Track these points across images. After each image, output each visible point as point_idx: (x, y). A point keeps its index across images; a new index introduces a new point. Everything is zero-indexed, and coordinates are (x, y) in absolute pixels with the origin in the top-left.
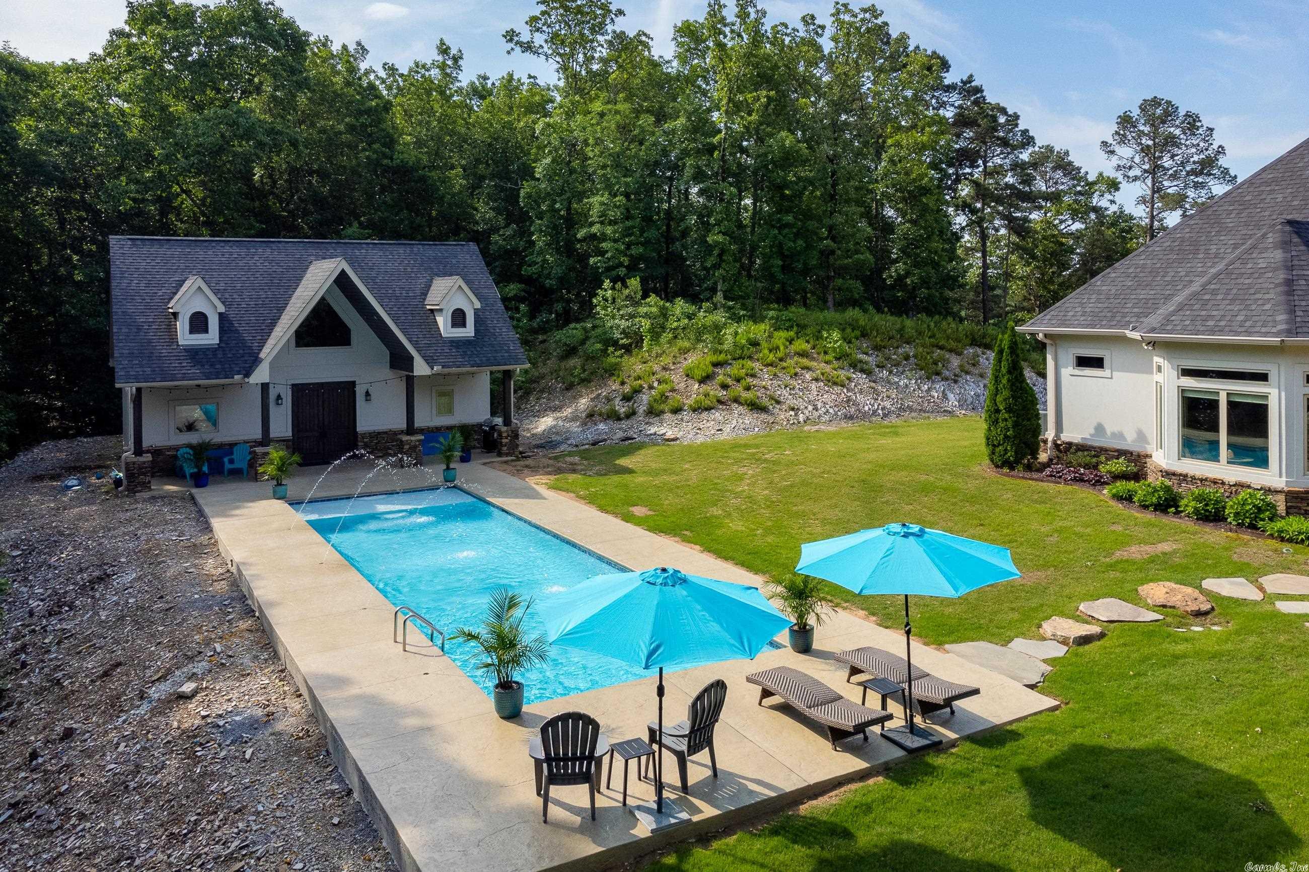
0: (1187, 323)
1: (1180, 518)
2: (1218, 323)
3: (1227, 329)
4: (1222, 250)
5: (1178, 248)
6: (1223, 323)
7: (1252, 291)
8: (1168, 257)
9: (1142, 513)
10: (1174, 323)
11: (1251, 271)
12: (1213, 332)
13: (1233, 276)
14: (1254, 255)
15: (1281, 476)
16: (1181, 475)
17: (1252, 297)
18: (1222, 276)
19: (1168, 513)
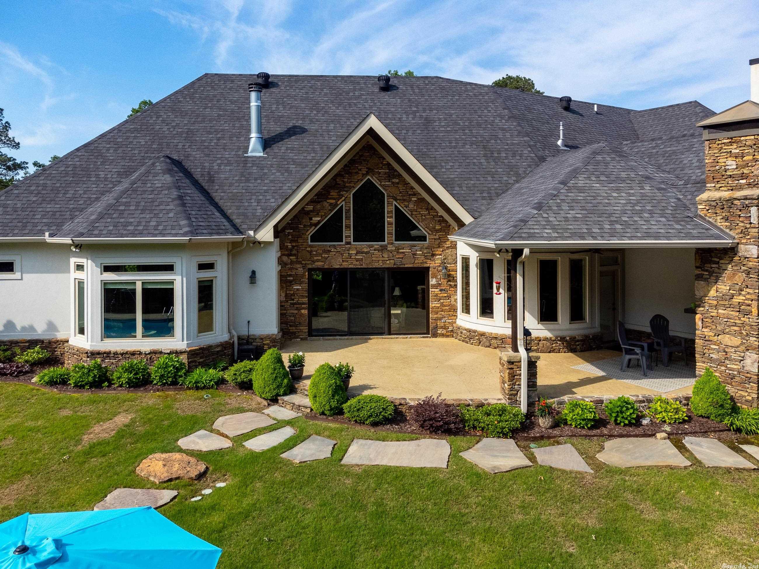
0: (111, 228)
1: (114, 389)
2: (136, 228)
3: (145, 232)
4: (109, 176)
5: (72, 172)
6: (141, 228)
7: (156, 203)
8: (65, 179)
9: (79, 392)
10: (99, 228)
11: (151, 189)
12: (134, 235)
13: (139, 193)
14: (150, 178)
15: (183, 341)
16: (105, 353)
17: (157, 208)
18: (129, 192)
19: (103, 387)
